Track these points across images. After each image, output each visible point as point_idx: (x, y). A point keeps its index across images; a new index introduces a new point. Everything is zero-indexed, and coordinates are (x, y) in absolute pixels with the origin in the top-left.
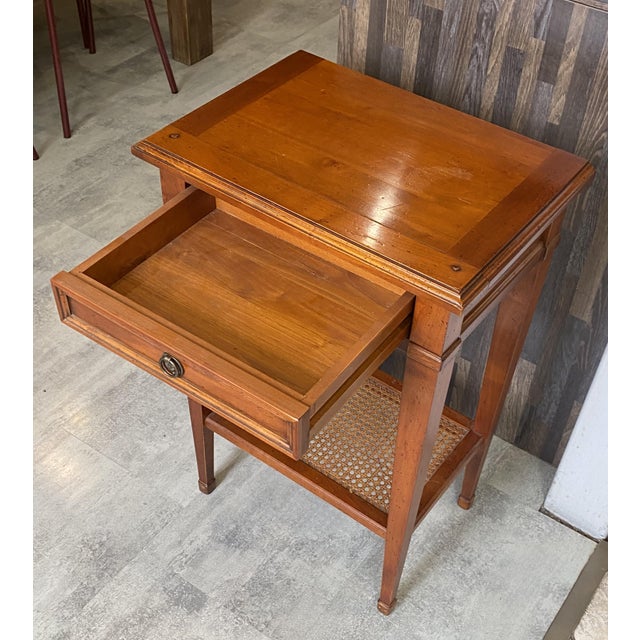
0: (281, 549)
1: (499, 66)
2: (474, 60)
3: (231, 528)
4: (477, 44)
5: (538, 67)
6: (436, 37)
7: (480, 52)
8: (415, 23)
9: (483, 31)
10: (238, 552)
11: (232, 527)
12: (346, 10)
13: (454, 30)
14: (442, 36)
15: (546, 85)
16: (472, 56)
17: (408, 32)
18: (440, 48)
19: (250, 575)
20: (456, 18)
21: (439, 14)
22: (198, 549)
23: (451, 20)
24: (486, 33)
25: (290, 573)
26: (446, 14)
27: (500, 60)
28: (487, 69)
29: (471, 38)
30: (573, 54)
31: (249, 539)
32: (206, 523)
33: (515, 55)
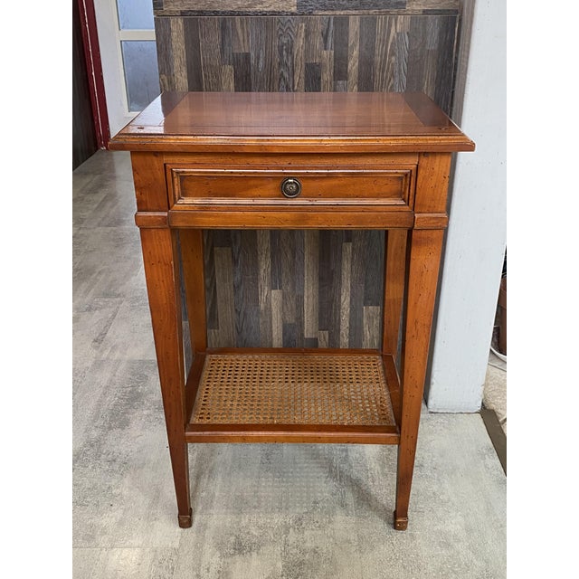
0: (287, 532)
1: (303, 80)
2: (283, 83)
3: (232, 541)
4: (282, 69)
5: (332, 71)
6: (248, 75)
7: (286, 75)
8: (229, 69)
9: (285, 58)
10: (254, 554)
11: (232, 539)
12: (166, 78)
13: (261, 64)
14: (252, 73)
15: (341, 82)
16: (280, 80)
17: (223, 79)
18: (253, 82)
19: (280, 565)
20: (261, 55)
21: (247, 56)
22: (219, 572)
23: (258, 58)
24: (288, 59)
25: (309, 545)
26: (252, 54)
27: (303, 75)
28: (293, 86)
29: (277, 67)
30: (356, 53)
31: (254, 540)
32: (208, 549)
33: (313, 68)
